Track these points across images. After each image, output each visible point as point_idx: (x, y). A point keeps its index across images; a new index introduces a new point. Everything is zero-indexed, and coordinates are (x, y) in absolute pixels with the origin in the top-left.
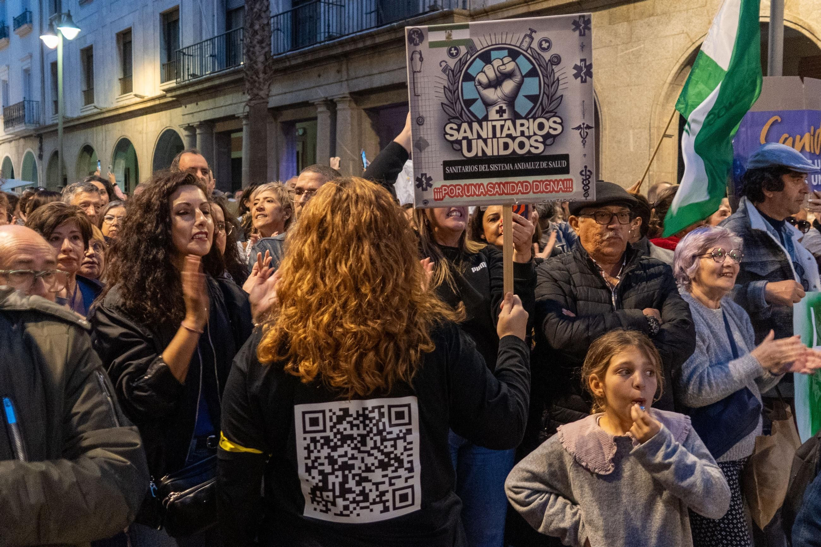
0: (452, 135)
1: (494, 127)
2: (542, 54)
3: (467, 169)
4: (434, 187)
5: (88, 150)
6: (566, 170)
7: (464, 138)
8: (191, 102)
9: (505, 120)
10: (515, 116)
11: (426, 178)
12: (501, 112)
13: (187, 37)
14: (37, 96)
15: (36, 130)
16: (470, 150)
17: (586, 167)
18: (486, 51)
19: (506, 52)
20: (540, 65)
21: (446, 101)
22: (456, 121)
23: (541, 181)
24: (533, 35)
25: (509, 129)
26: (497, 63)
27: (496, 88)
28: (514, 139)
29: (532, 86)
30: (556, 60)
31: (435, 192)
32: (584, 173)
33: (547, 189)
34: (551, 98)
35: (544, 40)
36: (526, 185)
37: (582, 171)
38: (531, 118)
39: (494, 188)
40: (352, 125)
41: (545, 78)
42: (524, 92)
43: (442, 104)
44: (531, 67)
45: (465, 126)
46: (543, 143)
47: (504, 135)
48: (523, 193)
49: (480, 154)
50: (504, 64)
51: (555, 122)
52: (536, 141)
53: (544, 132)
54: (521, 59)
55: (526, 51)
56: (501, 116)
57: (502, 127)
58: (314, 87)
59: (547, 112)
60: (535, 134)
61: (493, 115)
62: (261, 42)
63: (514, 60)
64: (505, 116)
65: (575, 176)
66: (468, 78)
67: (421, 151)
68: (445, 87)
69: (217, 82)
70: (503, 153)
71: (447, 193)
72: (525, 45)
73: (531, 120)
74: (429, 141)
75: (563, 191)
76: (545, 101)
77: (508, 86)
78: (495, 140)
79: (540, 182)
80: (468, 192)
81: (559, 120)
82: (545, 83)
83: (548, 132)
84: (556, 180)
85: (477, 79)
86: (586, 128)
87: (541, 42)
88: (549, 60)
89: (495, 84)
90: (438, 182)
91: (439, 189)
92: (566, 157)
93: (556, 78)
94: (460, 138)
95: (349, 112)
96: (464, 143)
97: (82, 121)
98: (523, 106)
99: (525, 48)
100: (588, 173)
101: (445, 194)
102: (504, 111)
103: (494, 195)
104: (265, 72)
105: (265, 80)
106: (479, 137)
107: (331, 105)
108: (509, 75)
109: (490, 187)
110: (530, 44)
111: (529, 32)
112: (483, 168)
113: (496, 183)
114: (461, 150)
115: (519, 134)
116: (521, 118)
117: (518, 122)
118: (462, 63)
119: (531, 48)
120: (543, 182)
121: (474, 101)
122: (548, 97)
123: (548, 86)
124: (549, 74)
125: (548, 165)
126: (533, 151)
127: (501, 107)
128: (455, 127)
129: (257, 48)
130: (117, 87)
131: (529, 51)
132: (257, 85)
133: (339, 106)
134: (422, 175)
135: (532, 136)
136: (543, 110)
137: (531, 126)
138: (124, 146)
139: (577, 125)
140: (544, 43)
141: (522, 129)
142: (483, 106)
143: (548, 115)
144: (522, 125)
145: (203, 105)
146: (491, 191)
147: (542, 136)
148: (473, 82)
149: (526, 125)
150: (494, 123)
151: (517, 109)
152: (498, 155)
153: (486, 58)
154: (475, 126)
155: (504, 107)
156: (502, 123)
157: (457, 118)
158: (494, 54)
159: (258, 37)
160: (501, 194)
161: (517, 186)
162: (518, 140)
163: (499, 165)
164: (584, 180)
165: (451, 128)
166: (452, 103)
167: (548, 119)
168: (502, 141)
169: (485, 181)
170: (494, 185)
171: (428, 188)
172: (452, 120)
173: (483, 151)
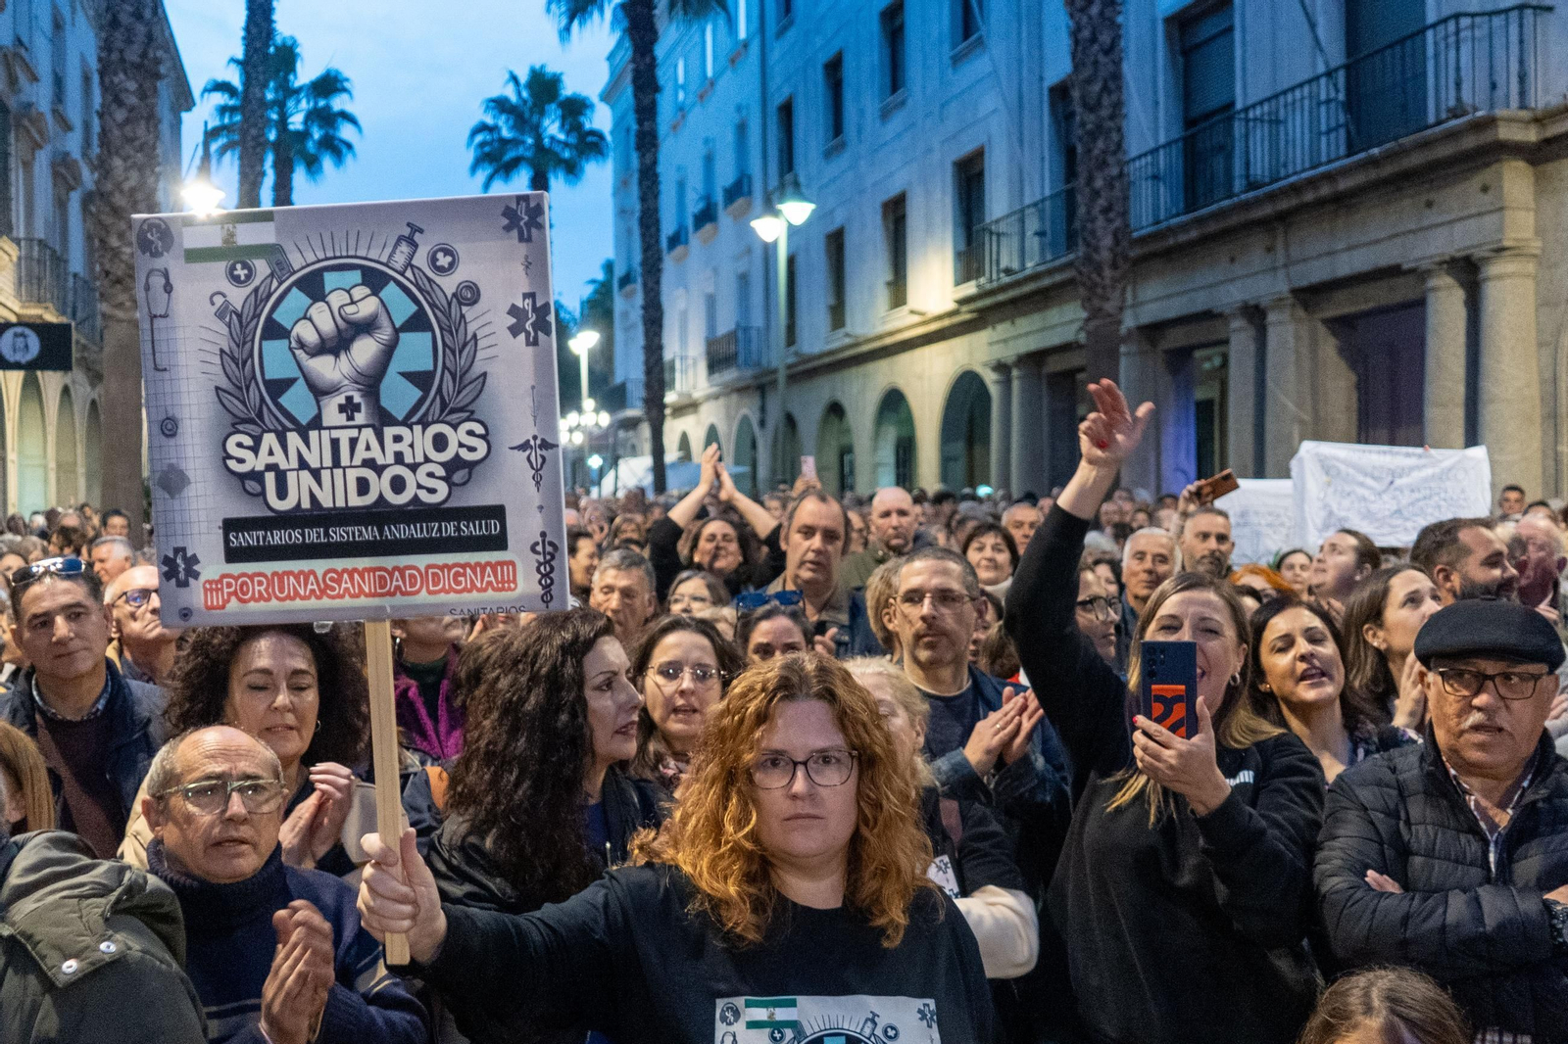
0: (241, 461)
1: (335, 444)
2: (438, 279)
3: (278, 538)
4: (202, 578)
5: (836, 410)
6: (499, 542)
7: (270, 467)
8: (1002, 321)
9: (360, 428)
10: (382, 419)
11: (185, 558)
12: (349, 408)
13: (998, 202)
14: (757, 320)
15: (755, 377)
16: (282, 493)
17: (543, 535)
18: (311, 273)
19: (356, 276)
20: (433, 306)
21: (224, 383)
22: (250, 427)
23: (446, 566)
24: (417, 237)
25: (368, 448)
26: (337, 299)
27: (337, 355)
28: (379, 470)
29: (416, 352)
30: (470, 294)
31: (206, 590)
32: (539, 548)
33: (458, 583)
34: (460, 378)
35: (441, 250)
36: (411, 576)
37: (537, 544)
38: (417, 423)
39: (339, 581)
40: (1297, 352)
41: (447, 336)
42: (398, 364)
43: (217, 388)
44: (414, 308)
45: (270, 439)
46: (446, 479)
47: (357, 461)
48: (403, 594)
49: (306, 504)
50: (353, 302)
51: (470, 433)
52: (431, 475)
53: (447, 456)
54: (391, 291)
55: (402, 274)
56: (350, 418)
57: (353, 442)
58: (1222, 282)
59: (453, 411)
60: (427, 460)
61: (332, 415)
62: (1106, 210)
63: (375, 293)
64: (360, 418)
65: (520, 555)
66: (275, 331)
67: (173, 497)
68: (222, 351)
69: (1046, 282)
70: (356, 501)
71: (235, 593)
72: (400, 260)
73: (418, 429)
74: (190, 474)
75: (494, 589)
76: (448, 384)
77: (365, 351)
78: (338, 472)
79: (442, 568)
80: (282, 591)
81: (479, 429)
82: (445, 344)
83: (457, 455)
84: (478, 564)
85: (294, 334)
86: (540, 447)
87: (435, 253)
88: (454, 295)
89: (336, 344)
90: (212, 566)
91: (217, 582)
92: (498, 512)
93: (469, 336)
94: (260, 467)
95: (1291, 328)
96: (270, 478)
97: (827, 360)
98: (398, 395)
99: (398, 267)
100: (549, 549)
101: (230, 594)
102: (357, 408)
103: (341, 597)
104: (1114, 266)
105: (1115, 280)
106: (303, 464)
107: (1255, 314)
108: (367, 327)
109: (332, 579)
110: (411, 256)
111: (407, 231)
112: (313, 535)
113: (345, 571)
114: (263, 494)
115: (390, 459)
116: (394, 422)
117: (389, 432)
118: (259, 298)
119: (412, 266)
120: (449, 567)
121: (288, 383)
122: (453, 376)
123: (453, 352)
124: (453, 326)
125: (458, 529)
126: (424, 496)
127: (349, 399)
128: (248, 441)
129: (1100, 222)
130: (883, 296)
131: (409, 273)
132: (1099, 291)
133: (1272, 317)
134: (177, 550)
135: (420, 464)
136: (444, 405)
137: (419, 441)
138: (894, 403)
139: (521, 441)
140: (440, 255)
141: (398, 447)
142: (311, 395)
143: (454, 417)
144: (398, 439)
145: (1024, 324)
146: (333, 589)
147: (443, 464)
148: (286, 342)
149: (407, 440)
150: (335, 434)
151: (384, 403)
152: (347, 507)
153: (313, 286)
154: (293, 438)
155: (357, 399)
156: (354, 433)
157: (251, 421)
158: (331, 280)
159: (1102, 202)
160: (357, 596)
161: (391, 575)
162: (387, 475)
163: (350, 529)
164: (540, 564)
165: (240, 445)
166: (240, 388)
167: (455, 427)
168: (352, 475)
169: (320, 566)
170: (340, 574)
171: (191, 581)
172: (240, 427)
173: (313, 497)
